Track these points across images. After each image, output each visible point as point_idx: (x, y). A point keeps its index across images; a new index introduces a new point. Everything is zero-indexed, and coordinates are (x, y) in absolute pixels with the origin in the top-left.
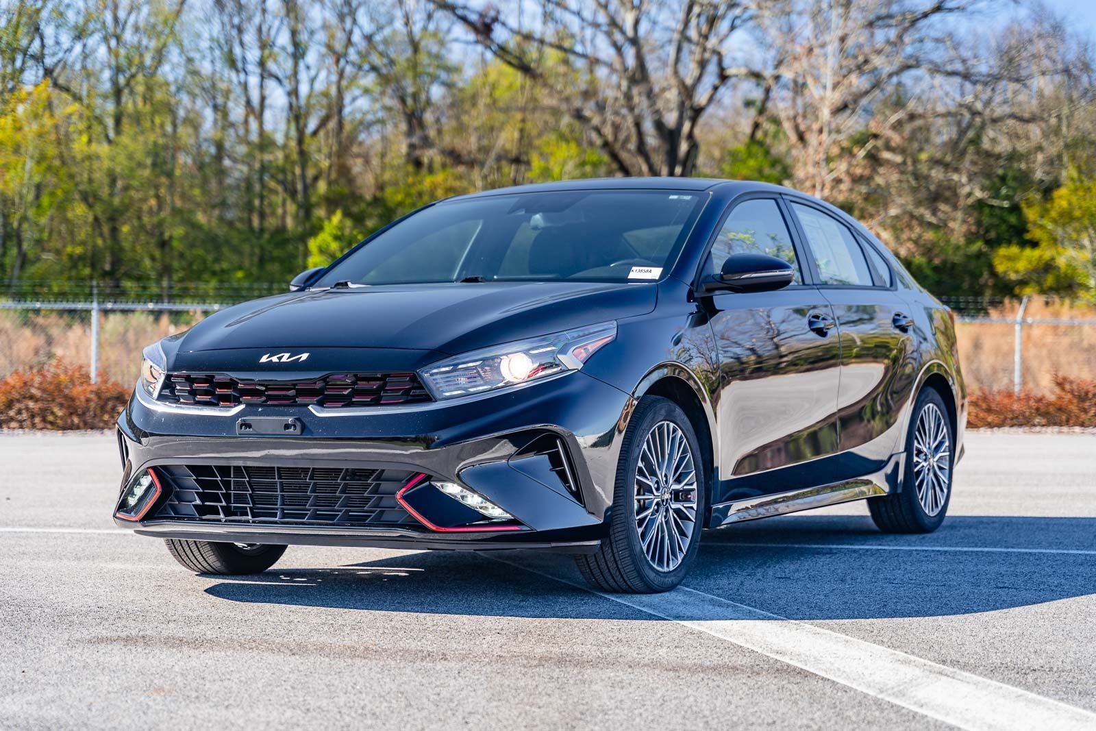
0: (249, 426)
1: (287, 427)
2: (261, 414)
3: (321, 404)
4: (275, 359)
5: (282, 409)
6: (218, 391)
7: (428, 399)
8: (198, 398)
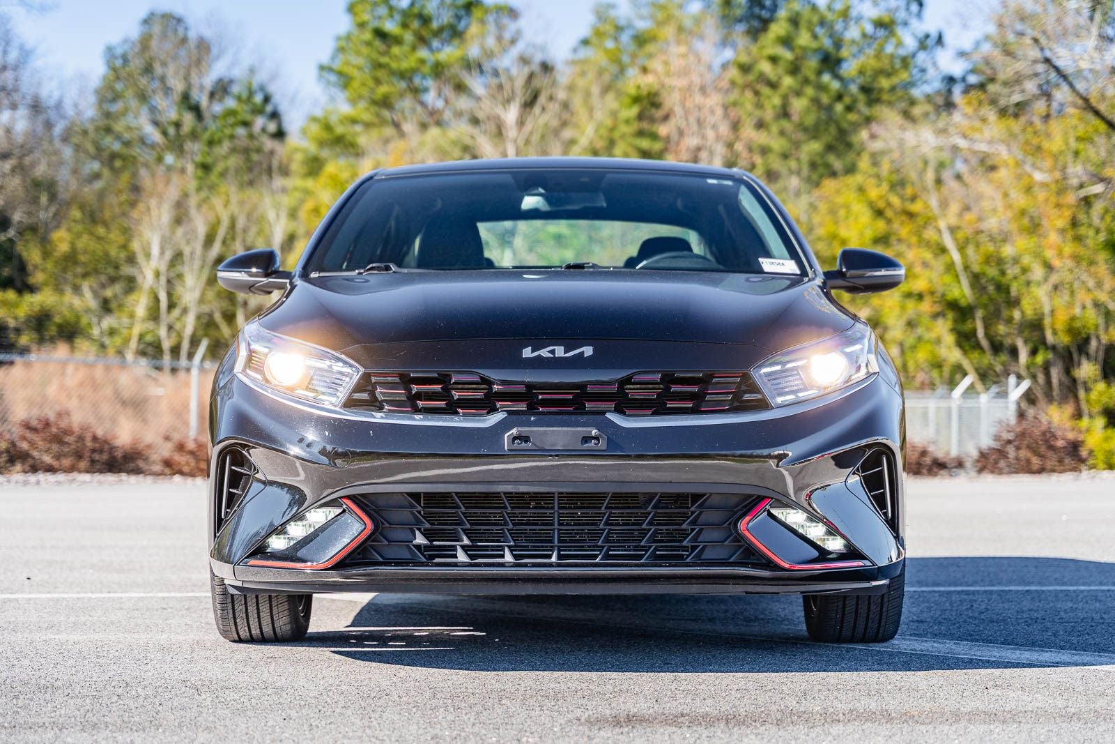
0: (526, 439)
1: (586, 439)
2: (535, 424)
3: (619, 410)
4: (544, 353)
5: (566, 417)
6: (456, 395)
7: (763, 405)
8: (420, 404)
